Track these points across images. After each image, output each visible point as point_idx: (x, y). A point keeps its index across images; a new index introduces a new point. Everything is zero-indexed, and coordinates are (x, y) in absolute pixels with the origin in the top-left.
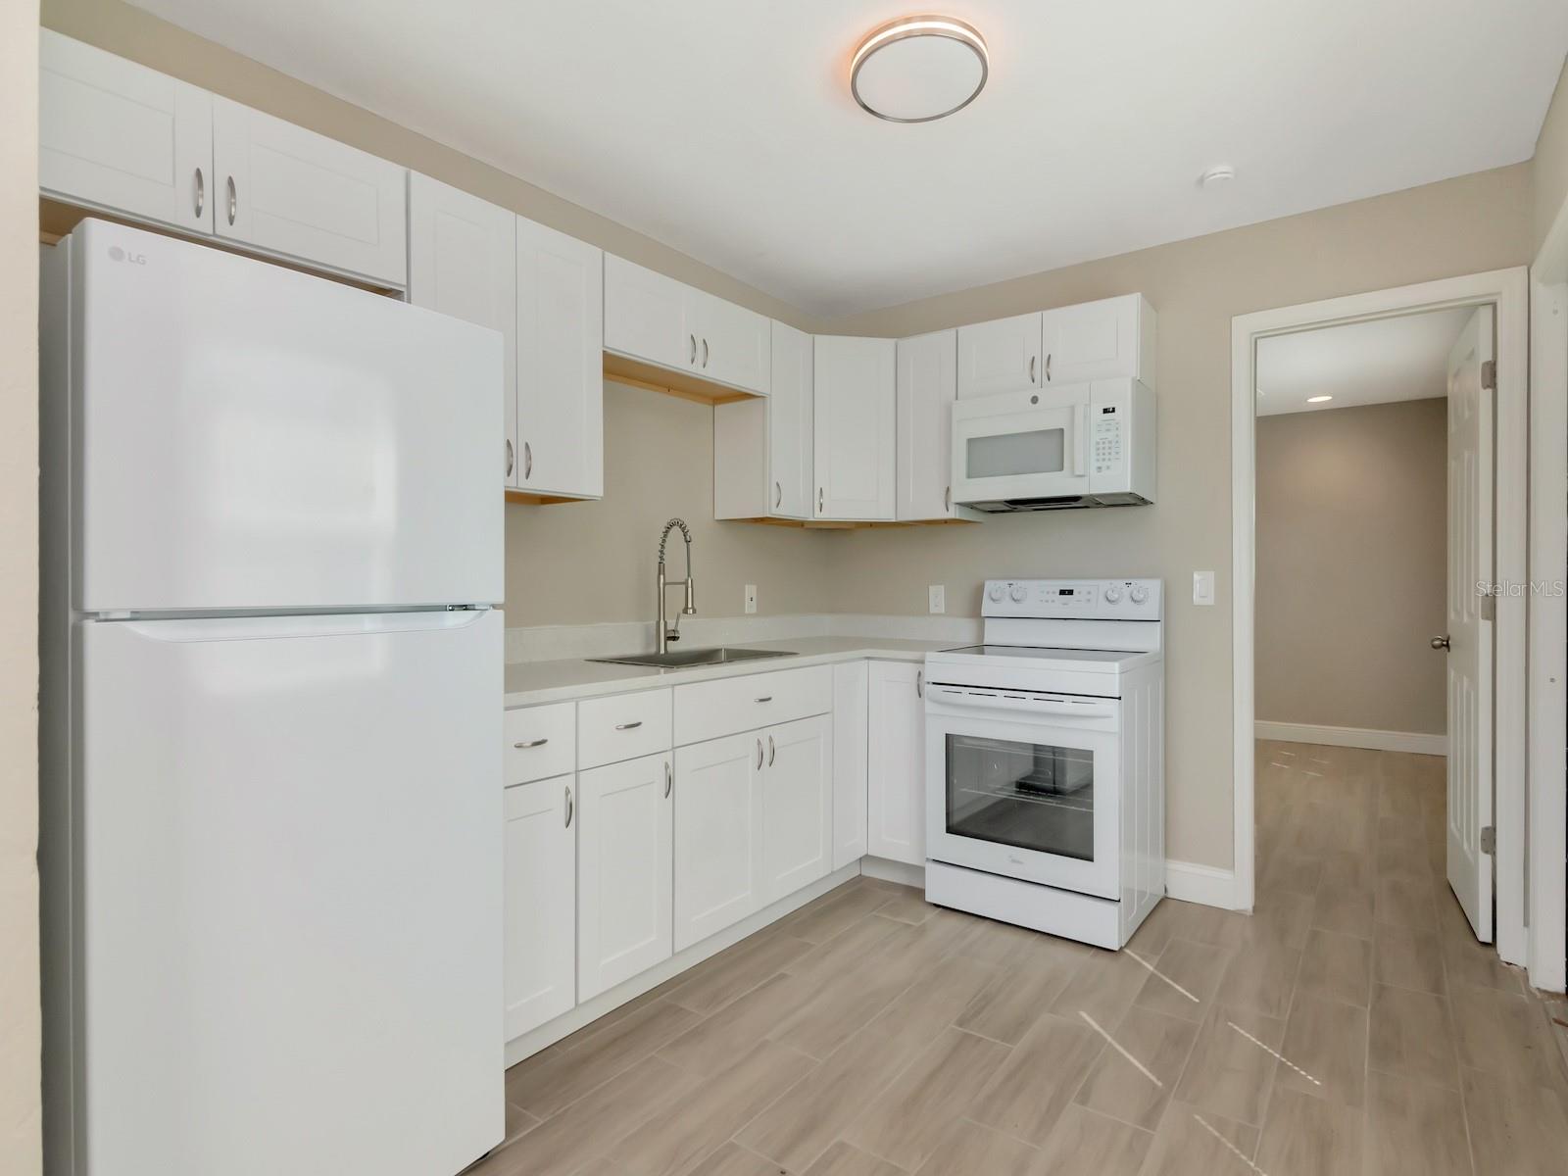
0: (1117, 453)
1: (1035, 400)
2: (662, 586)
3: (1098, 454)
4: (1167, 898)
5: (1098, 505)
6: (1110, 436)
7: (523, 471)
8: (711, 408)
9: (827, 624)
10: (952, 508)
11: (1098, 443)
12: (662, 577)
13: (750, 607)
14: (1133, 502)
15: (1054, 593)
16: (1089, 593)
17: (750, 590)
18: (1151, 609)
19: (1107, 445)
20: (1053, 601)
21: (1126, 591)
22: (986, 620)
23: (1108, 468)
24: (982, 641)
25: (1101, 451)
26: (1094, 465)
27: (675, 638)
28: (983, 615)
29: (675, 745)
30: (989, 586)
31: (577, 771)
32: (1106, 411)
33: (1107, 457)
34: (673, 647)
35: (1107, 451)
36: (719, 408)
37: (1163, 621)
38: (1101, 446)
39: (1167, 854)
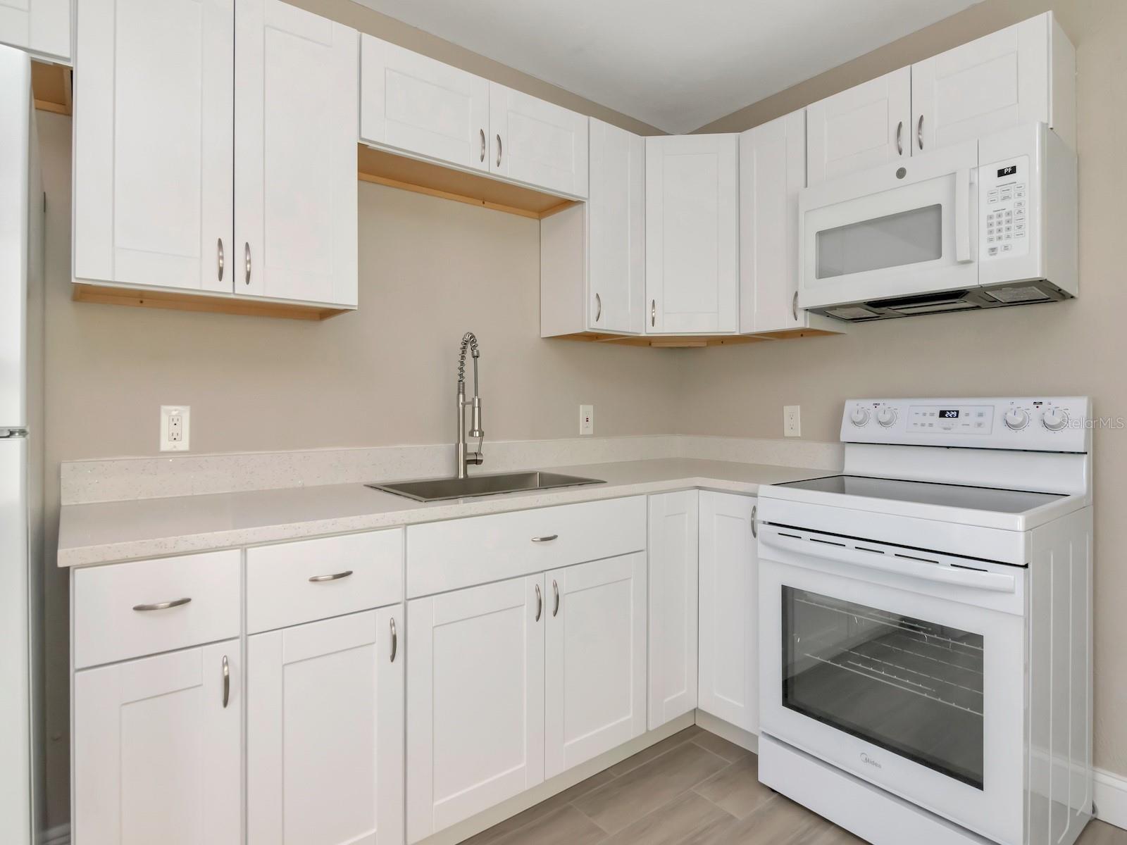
0: (1020, 227)
1: (901, 173)
2: (461, 406)
3: (991, 232)
4: (1096, 819)
5: (994, 303)
6: (1009, 205)
7: (240, 275)
8: (537, 222)
9: (678, 446)
10: (801, 315)
11: (991, 217)
12: (461, 396)
13: (585, 429)
14: (1045, 296)
15: (932, 414)
16: (981, 415)
17: (586, 410)
18: (1075, 438)
19: (1004, 218)
20: (931, 425)
21: (1035, 413)
22: (848, 449)
23: (1006, 248)
24: (842, 472)
25: (995, 227)
26: (984, 246)
27: (477, 462)
28: (843, 439)
29: (408, 597)
30: (850, 406)
31: (245, 637)
32: (1001, 173)
33: (1004, 234)
34: (474, 471)
35: (1004, 226)
36: (547, 221)
37: (1091, 453)
38: (995, 220)
39: (1096, 761)
